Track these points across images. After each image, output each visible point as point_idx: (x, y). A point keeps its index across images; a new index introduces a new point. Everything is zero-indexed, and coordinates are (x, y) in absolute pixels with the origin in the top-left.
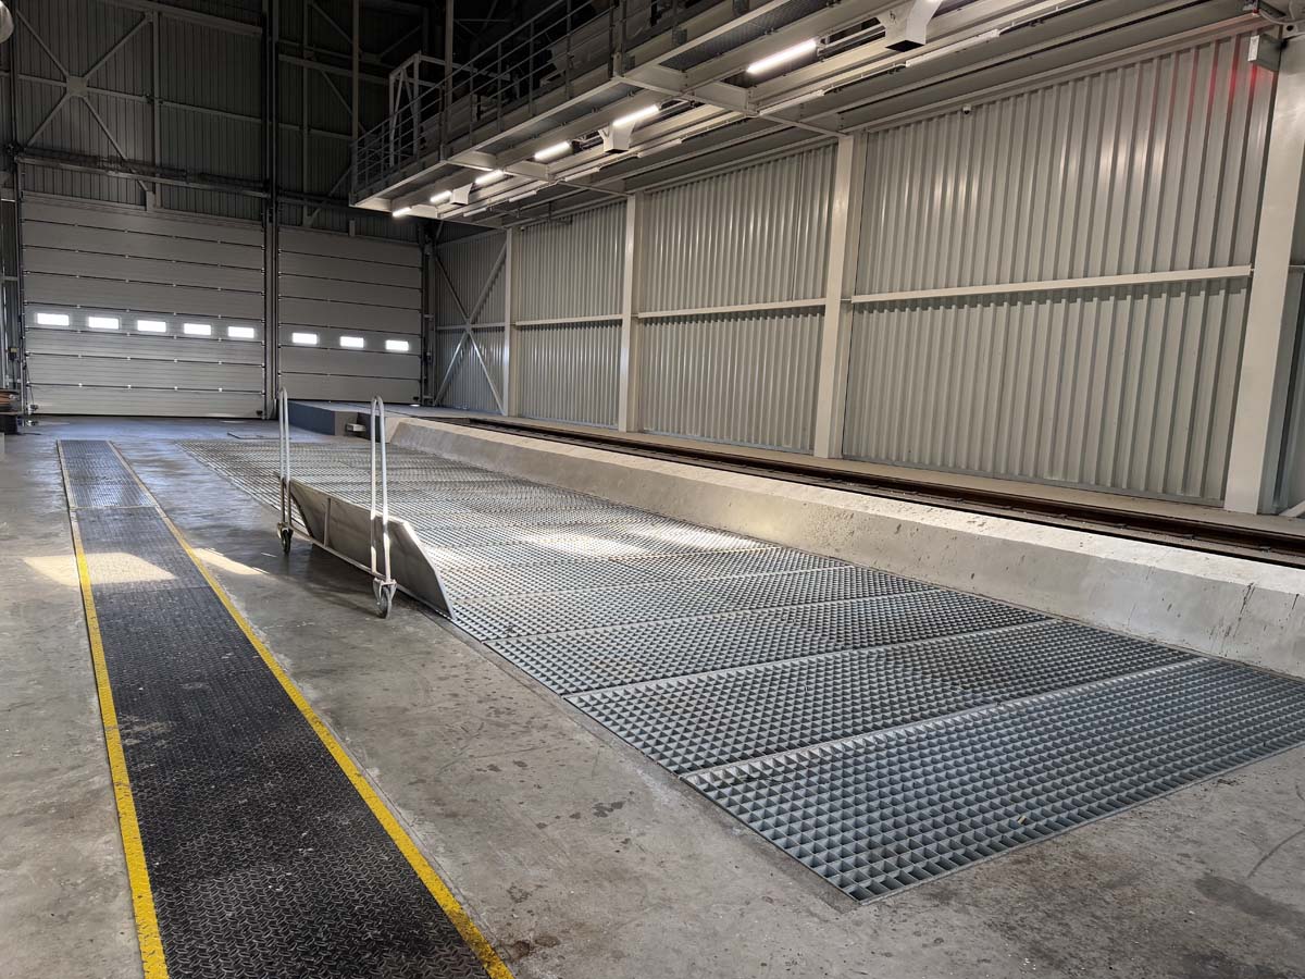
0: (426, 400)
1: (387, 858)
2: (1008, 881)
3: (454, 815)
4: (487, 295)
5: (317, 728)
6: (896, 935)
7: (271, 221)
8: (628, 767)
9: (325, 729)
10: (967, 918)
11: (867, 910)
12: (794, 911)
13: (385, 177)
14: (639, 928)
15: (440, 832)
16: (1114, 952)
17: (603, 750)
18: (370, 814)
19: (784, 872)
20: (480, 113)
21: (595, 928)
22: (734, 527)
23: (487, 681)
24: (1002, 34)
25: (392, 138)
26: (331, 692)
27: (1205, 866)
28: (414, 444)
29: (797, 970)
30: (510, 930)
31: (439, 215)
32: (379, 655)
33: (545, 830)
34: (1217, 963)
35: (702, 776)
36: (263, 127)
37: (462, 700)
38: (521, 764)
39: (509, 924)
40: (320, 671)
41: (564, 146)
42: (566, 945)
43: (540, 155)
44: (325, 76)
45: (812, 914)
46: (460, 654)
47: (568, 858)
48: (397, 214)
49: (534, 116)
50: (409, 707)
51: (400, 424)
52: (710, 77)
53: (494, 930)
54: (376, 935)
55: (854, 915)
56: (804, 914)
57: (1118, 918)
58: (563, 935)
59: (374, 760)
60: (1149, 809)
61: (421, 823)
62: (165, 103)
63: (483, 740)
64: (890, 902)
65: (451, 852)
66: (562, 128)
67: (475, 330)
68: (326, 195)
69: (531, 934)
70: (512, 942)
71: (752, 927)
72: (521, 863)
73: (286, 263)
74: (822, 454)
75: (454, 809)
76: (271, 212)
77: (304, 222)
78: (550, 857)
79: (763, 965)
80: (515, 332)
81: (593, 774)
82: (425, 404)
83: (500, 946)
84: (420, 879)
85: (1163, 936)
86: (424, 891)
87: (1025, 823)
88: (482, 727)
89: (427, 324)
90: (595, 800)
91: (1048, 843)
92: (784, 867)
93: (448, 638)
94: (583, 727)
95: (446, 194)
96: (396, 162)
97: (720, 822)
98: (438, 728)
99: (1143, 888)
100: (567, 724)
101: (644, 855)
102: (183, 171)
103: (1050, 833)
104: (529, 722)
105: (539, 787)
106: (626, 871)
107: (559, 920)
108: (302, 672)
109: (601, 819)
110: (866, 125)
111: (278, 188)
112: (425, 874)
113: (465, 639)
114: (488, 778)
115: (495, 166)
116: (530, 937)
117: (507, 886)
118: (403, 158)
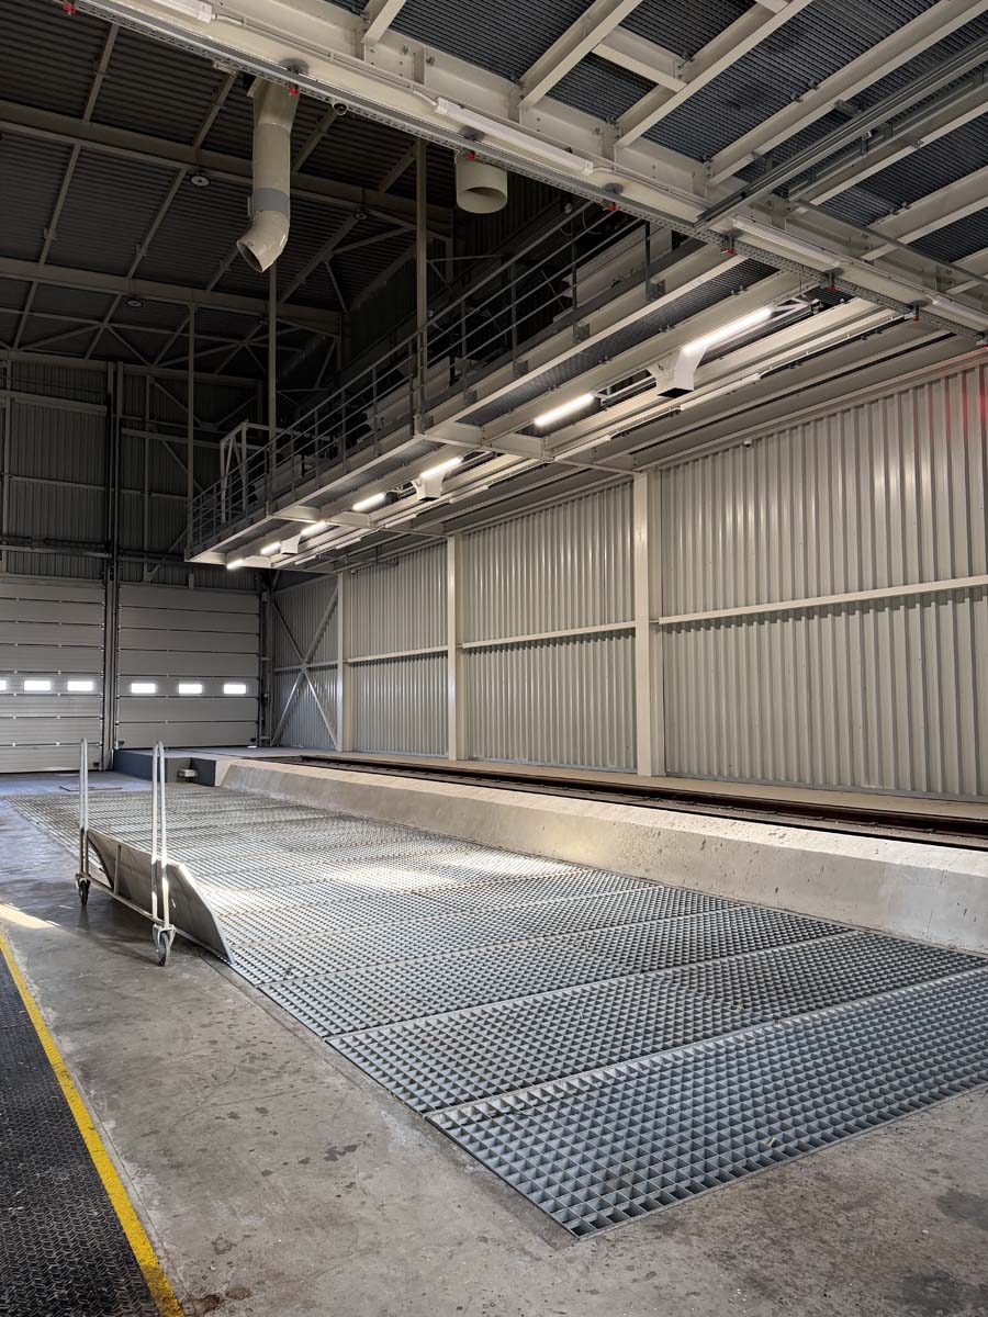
0: (263, 741)
1: (96, 1213)
2: (740, 1207)
3: (178, 1166)
4: (322, 635)
5: (62, 1082)
6: (608, 1270)
7: (112, 579)
8: (374, 1109)
9: (71, 1082)
10: (688, 1248)
11: (585, 1245)
12: (507, 1250)
13: (217, 533)
14: (340, 1275)
15: (160, 1184)
16: (833, 1278)
17: (352, 1092)
18: (92, 1170)
19: (508, 1209)
20: (304, 471)
21: (292, 1278)
22: (548, 852)
23: (251, 1026)
24: (762, 377)
25: (223, 497)
26: (88, 1044)
27: (952, 1181)
28: (243, 786)
29: (492, 1312)
30: (204, 1283)
31: (272, 564)
32: (148, 1004)
33: (269, 1177)
34: (940, 1285)
35: (447, 1114)
36: (105, 495)
37: (220, 1046)
38: (263, 1111)
39: (204, 1278)
40: (83, 1023)
41: (380, 497)
42: (258, 1297)
43: (359, 506)
44: (166, 445)
45: (526, 1253)
46: (230, 998)
47: (285, 1205)
48: (233, 565)
49: (348, 472)
50: (163, 1057)
51: (232, 766)
52: (505, 429)
53: (187, 1284)
54: (63, 1294)
55: (569, 1252)
56: (517, 1253)
57: (847, 1242)
58: (257, 1286)
59: (113, 1113)
60: (906, 1124)
61: (142, 1175)
62: (14, 478)
63: (231, 1088)
64: (611, 1236)
65: (165, 1204)
66: (377, 482)
67: (310, 669)
68: (165, 553)
69: (224, 1288)
70: (202, 1295)
71: (458, 1268)
72: (234, 1214)
73: (126, 618)
74: (645, 773)
75: (181, 1159)
76: (112, 571)
77: (145, 577)
78: (267, 1205)
79: (459, 1308)
80: (347, 667)
81: (335, 1117)
82: (264, 745)
83: (189, 1301)
84: (124, 1234)
85: (888, 1258)
86: (125, 1247)
87: (775, 1144)
88: (233, 1074)
89: (264, 667)
90: (329, 1144)
91: (793, 1165)
92: (509, 1204)
93: (222, 984)
94: (337, 1069)
95: (275, 546)
96: (227, 519)
97: (454, 1161)
98: (187, 1077)
99: (880, 1208)
100: (321, 1067)
101: (365, 1199)
102: (29, 537)
103: (797, 1154)
104: (283, 1067)
105: (275, 1133)
106: (342, 1216)
107: (257, 1270)
108: (66, 1025)
109: (331, 1164)
110: (657, 462)
111: (118, 547)
112: (130, 1228)
113: (239, 984)
114: (223, 1126)
115: (318, 518)
116: (221, 1290)
117: (213, 1237)
118: (233, 515)
